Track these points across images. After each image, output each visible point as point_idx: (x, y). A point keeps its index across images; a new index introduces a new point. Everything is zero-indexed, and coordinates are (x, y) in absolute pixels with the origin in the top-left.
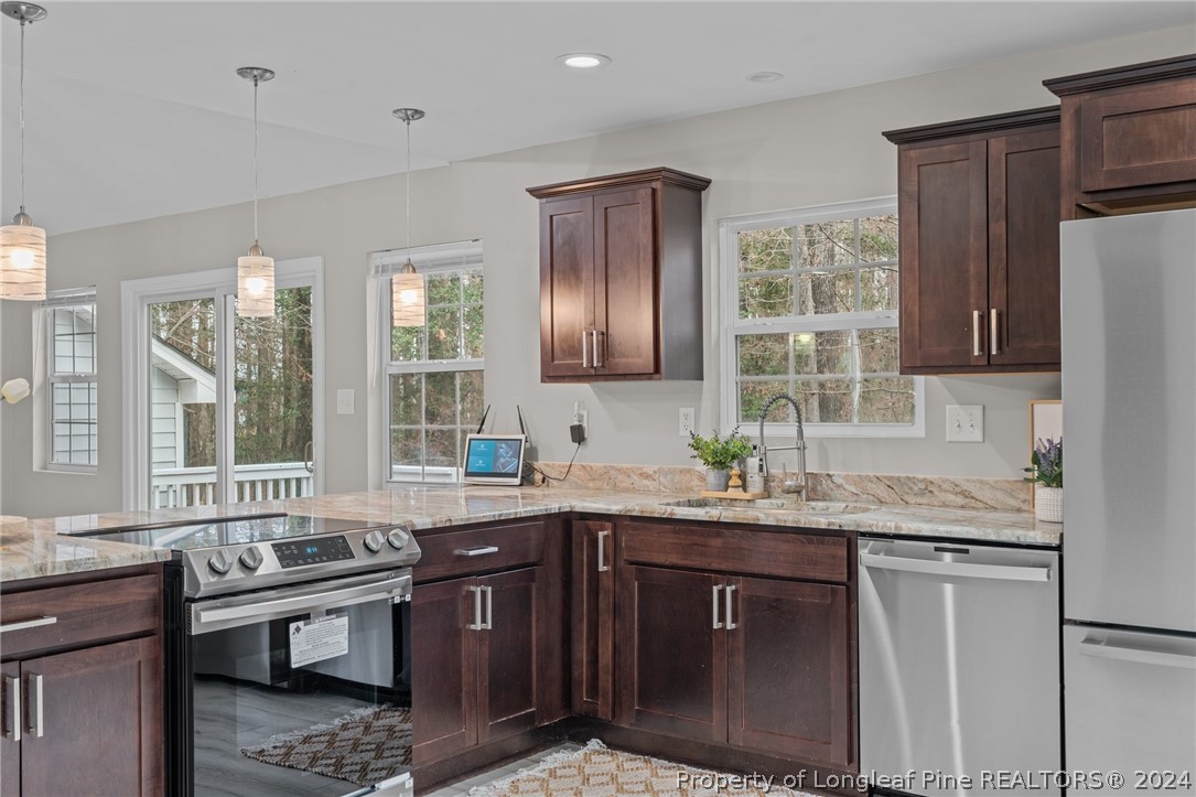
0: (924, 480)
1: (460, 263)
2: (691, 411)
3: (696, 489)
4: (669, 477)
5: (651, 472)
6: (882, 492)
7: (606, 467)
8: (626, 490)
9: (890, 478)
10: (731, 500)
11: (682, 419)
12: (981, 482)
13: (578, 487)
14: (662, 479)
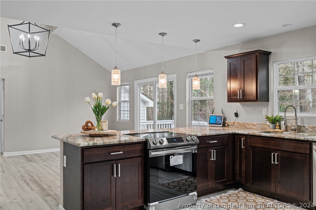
1: (208, 75)
2: (266, 109)
3: (267, 129)
4: (260, 125)
5: (255, 124)
7: (243, 123)
8: (248, 128)
10: (277, 132)
11: (263, 111)
13: (236, 127)
14: (258, 126)
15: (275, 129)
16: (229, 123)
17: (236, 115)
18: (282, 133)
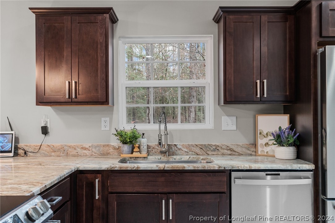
0: (215, 145)
2: (108, 119)
3: (111, 153)
4: (97, 149)
5: (87, 147)
6: (198, 150)
7: (62, 146)
8: (74, 156)
9: (201, 145)
10: (136, 157)
11: (103, 123)
12: (237, 145)
14: (94, 150)
15: (132, 153)
16: (26, 149)
17: (45, 131)
18: (146, 159)
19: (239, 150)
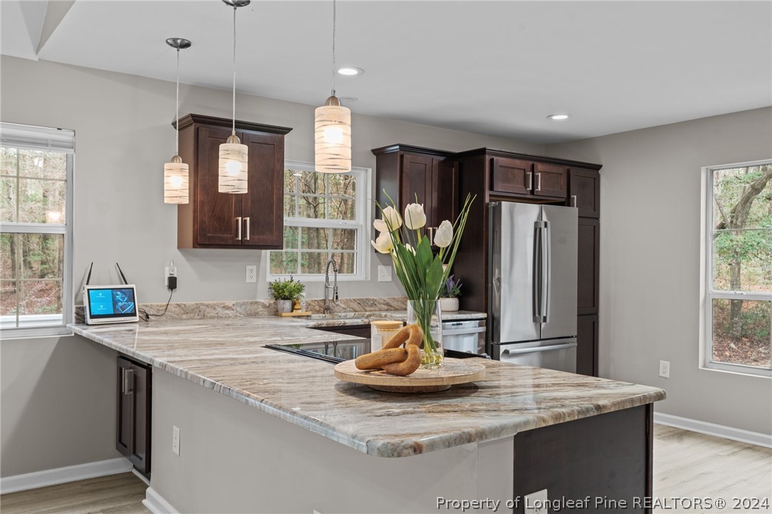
0: (372, 300)
1: (47, 145)
2: (254, 268)
3: (260, 313)
4: (243, 307)
5: (230, 305)
6: (355, 306)
7: (197, 304)
8: (212, 318)
9: (359, 300)
11: (249, 272)
12: (394, 299)
14: (238, 309)
15: (292, 311)
17: (172, 283)
18: (309, 318)
19: (395, 304)
